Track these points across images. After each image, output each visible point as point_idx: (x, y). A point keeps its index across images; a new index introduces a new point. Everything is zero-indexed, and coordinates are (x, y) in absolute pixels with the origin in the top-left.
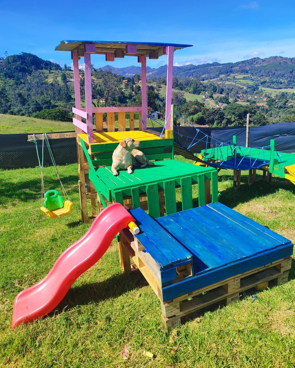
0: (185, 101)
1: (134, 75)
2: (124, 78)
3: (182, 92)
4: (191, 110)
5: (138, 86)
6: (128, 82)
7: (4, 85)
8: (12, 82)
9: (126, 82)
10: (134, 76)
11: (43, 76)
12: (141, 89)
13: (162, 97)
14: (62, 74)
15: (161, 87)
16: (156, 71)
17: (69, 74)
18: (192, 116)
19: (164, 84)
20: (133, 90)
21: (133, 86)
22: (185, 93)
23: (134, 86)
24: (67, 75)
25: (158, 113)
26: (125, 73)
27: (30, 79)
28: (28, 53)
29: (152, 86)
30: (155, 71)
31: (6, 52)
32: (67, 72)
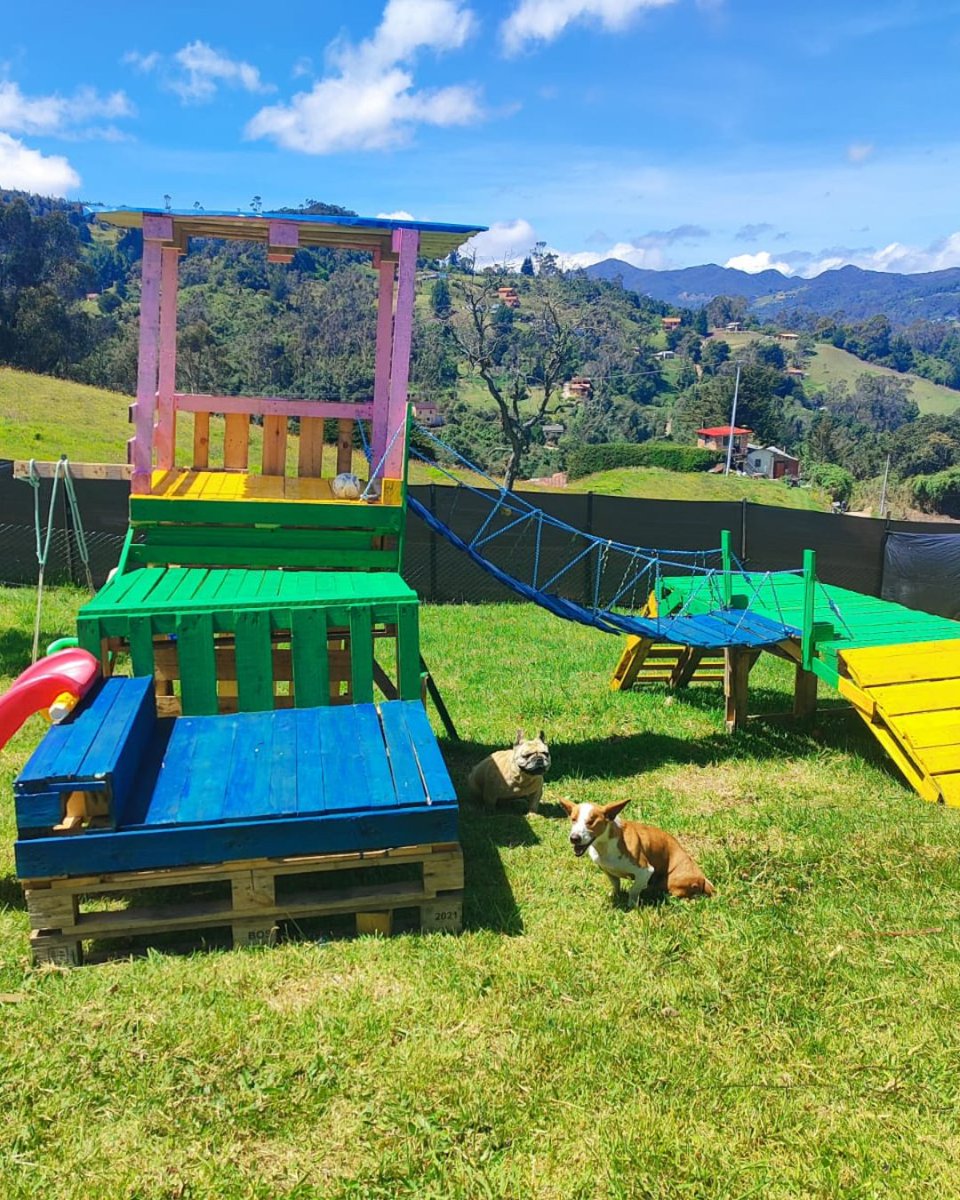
0: (911, 416)
1: (711, 299)
2: (665, 312)
3: (901, 376)
4: (924, 451)
5: (720, 343)
6: (682, 323)
7: (231, 311)
8: (259, 300)
9: (675, 323)
10: (710, 305)
11: (369, 289)
12: (729, 355)
13: (814, 393)
14: (435, 282)
15: (815, 354)
16: (805, 289)
17: (460, 283)
18: (920, 478)
19: (830, 340)
20: (697, 359)
21: (700, 344)
22: (916, 383)
23: (705, 343)
24: (452, 289)
25: (775, 453)
26: (677, 290)
27: (321, 297)
28: (329, 204)
29: (778, 345)
30: (803, 286)
31: (258, 198)
32: (456, 276)
